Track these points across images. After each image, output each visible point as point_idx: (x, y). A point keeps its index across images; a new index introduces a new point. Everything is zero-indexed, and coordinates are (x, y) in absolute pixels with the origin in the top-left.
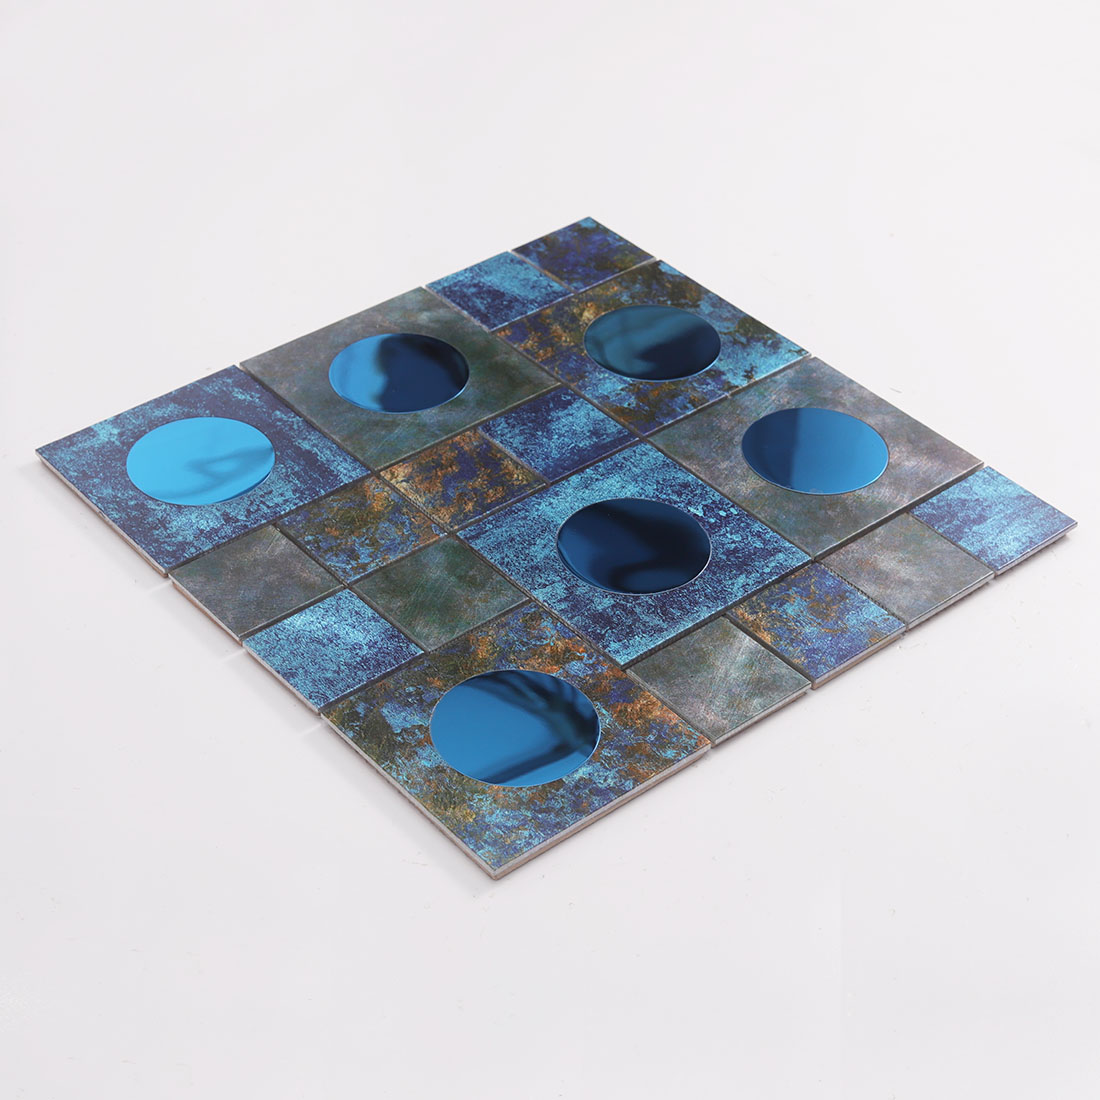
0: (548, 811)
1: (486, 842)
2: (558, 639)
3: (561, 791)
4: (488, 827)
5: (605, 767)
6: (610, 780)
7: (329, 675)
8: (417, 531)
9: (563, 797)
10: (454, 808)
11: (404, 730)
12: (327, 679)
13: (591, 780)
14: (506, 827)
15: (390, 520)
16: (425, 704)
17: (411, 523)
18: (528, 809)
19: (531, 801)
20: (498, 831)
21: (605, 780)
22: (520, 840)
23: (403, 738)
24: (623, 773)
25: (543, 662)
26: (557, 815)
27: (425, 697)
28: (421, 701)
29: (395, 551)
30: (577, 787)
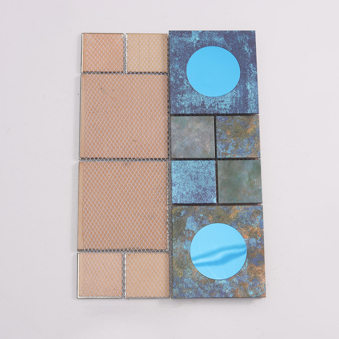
0: (202, 288)
1: (178, 287)
2: (257, 226)
3: (211, 285)
4: (183, 282)
5: (230, 284)
6: (227, 290)
7: (184, 193)
8: (253, 150)
9: (210, 287)
10: (179, 269)
11: (188, 230)
12: (182, 194)
13: (222, 287)
14: (187, 286)
15: (248, 139)
16: (201, 224)
17: (254, 145)
18: (198, 284)
19: (201, 282)
20: (184, 286)
21: (226, 289)
22: (187, 293)
23: (186, 233)
24: (233, 291)
25: (246, 232)
26: (204, 292)
27: (204, 221)
28: (201, 222)
29: (240, 154)
30: (217, 286)
